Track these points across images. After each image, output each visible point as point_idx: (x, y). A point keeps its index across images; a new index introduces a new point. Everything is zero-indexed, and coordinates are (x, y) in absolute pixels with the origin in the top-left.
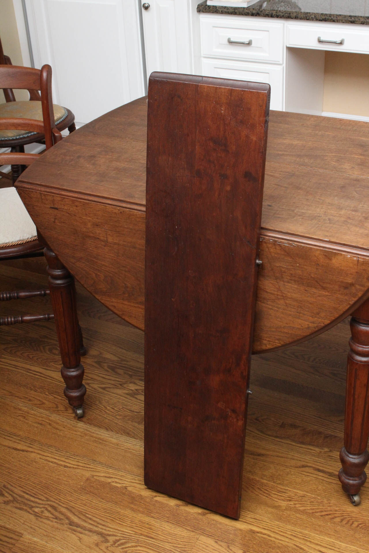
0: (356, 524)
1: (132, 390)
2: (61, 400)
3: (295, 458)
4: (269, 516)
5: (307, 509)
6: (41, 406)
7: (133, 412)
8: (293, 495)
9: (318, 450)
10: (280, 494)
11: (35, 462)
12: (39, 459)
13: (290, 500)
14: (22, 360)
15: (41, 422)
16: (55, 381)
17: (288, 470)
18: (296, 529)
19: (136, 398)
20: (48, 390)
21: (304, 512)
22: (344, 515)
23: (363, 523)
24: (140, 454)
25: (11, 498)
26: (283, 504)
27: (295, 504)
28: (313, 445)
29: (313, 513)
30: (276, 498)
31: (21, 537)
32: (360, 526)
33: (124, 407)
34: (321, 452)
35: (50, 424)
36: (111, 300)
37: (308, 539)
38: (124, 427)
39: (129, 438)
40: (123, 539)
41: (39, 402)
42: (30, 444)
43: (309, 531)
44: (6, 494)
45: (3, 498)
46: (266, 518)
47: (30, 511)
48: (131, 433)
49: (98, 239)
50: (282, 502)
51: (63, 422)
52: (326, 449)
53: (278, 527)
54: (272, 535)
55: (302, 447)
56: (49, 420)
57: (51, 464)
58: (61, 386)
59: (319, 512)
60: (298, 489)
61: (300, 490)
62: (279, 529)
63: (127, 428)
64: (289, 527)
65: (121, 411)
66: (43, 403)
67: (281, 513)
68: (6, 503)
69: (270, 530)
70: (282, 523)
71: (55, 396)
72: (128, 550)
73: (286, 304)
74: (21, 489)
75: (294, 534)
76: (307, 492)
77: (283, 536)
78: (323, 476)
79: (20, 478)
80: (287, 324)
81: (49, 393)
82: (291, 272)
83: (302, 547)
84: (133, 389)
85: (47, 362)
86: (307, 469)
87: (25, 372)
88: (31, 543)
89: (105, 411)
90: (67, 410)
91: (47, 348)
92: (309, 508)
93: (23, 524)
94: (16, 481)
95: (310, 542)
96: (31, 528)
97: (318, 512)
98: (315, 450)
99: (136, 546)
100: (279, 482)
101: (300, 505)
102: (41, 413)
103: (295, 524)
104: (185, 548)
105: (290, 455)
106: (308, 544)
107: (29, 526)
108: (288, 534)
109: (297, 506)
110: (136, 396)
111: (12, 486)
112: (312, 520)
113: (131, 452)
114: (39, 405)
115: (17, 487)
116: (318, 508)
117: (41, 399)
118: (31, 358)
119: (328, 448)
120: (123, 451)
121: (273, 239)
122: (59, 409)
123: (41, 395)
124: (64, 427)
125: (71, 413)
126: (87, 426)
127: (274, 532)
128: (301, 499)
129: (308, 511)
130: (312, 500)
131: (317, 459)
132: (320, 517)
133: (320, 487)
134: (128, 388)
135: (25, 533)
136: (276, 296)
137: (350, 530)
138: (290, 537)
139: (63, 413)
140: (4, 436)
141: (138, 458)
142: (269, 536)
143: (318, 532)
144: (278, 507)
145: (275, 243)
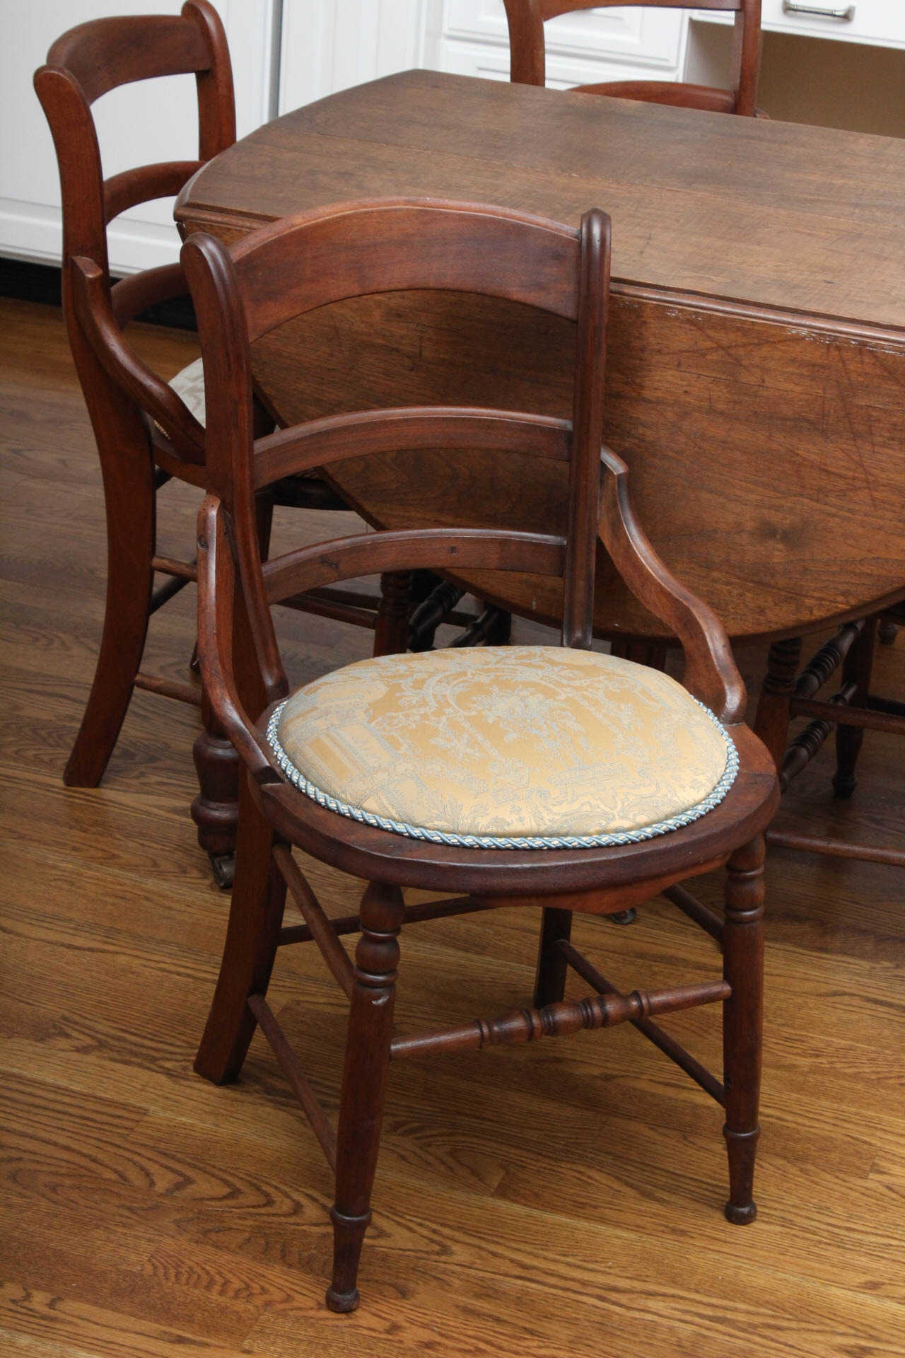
2: (162, 850)
3: (812, 977)
4: (772, 1083)
5: (864, 1072)
6: (110, 861)
8: (822, 1045)
9: (866, 965)
10: (790, 1044)
11: (132, 973)
12: (142, 968)
13: (817, 1056)
14: (24, 765)
15: (120, 894)
16: (133, 812)
17: (799, 1000)
18: (844, 1107)
21: (856, 1077)
25: (89, 1041)
26: (805, 1062)
27: (832, 1063)
28: (853, 955)
29: (879, 1079)
30: (780, 1051)
31: (145, 1114)
34: (874, 968)
35: (147, 899)
36: (407, 514)
37: (879, 1126)
40: (415, 1122)
42: (106, 937)
43: (877, 1112)
44: (75, 1034)
45: (69, 1041)
47: (152, 1066)
49: (397, 350)
50: (798, 1058)
51: (183, 895)
52: (886, 964)
53: (800, 1103)
54: (789, 1117)
55: (823, 958)
56: (142, 890)
57: (178, 977)
59: (895, 1077)
60: (832, 1035)
61: (837, 1037)
62: (804, 1108)
64: (827, 1104)
66: (114, 856)
67: (801, 1079)
68: (85, 1050)
70: (806, 1096)
71: (142, 842)
72: (435, 1141)
73: (872, 500)
74: (114, 1025)
75: (841, 1117)
76: (857, 1041)
77: (816, 1119)
78: (888, 1013)
79: (102, 1002)
80: (869, 551)
81: (124, 837)
82: (895, 419)
83: (866, 1139)
86: (847, 999)
88: (175, 1126)
90: (184, 872)
92: (868, 1070)
93: (142, 1090)
94: (93, 1009)
95: (884, 1130)
96: (167, 1098)
97: (891, 1078)
98: (859, 965)
99: (452, 1134)
100: (780, 1021)
101: (842, 1065)
102: (116, 876)
103: (841, 1099)
104: (577, 1138)
105: (799, 972)
106: (879, 1133)
107: (158, 1095)
108: (827, 1116)
109: (838, 1066)
111: (86, 1018)
112: (880, 1091)
114: (105, 859)
115: (100, 1020)
116: (890, 1071)
117: (105, 848)
118: (47, 761)
119: (890, 961)
121: (859, 339)
122: (162, 869)
123: (103, 838)
125: (199, 878)
128: (843, 1053)
129: (867, 1076)
130: (873, 1055)
131: (865, 980)
132: (898, 1087)
133: (886, 1032)
135: (153, 1108)
136: (850, 481)
138: (832, 1121)
139: (175, 876)
140: (28, 920)
143: (900, 1114)
144: (791, 1068)
145: (862, 347)
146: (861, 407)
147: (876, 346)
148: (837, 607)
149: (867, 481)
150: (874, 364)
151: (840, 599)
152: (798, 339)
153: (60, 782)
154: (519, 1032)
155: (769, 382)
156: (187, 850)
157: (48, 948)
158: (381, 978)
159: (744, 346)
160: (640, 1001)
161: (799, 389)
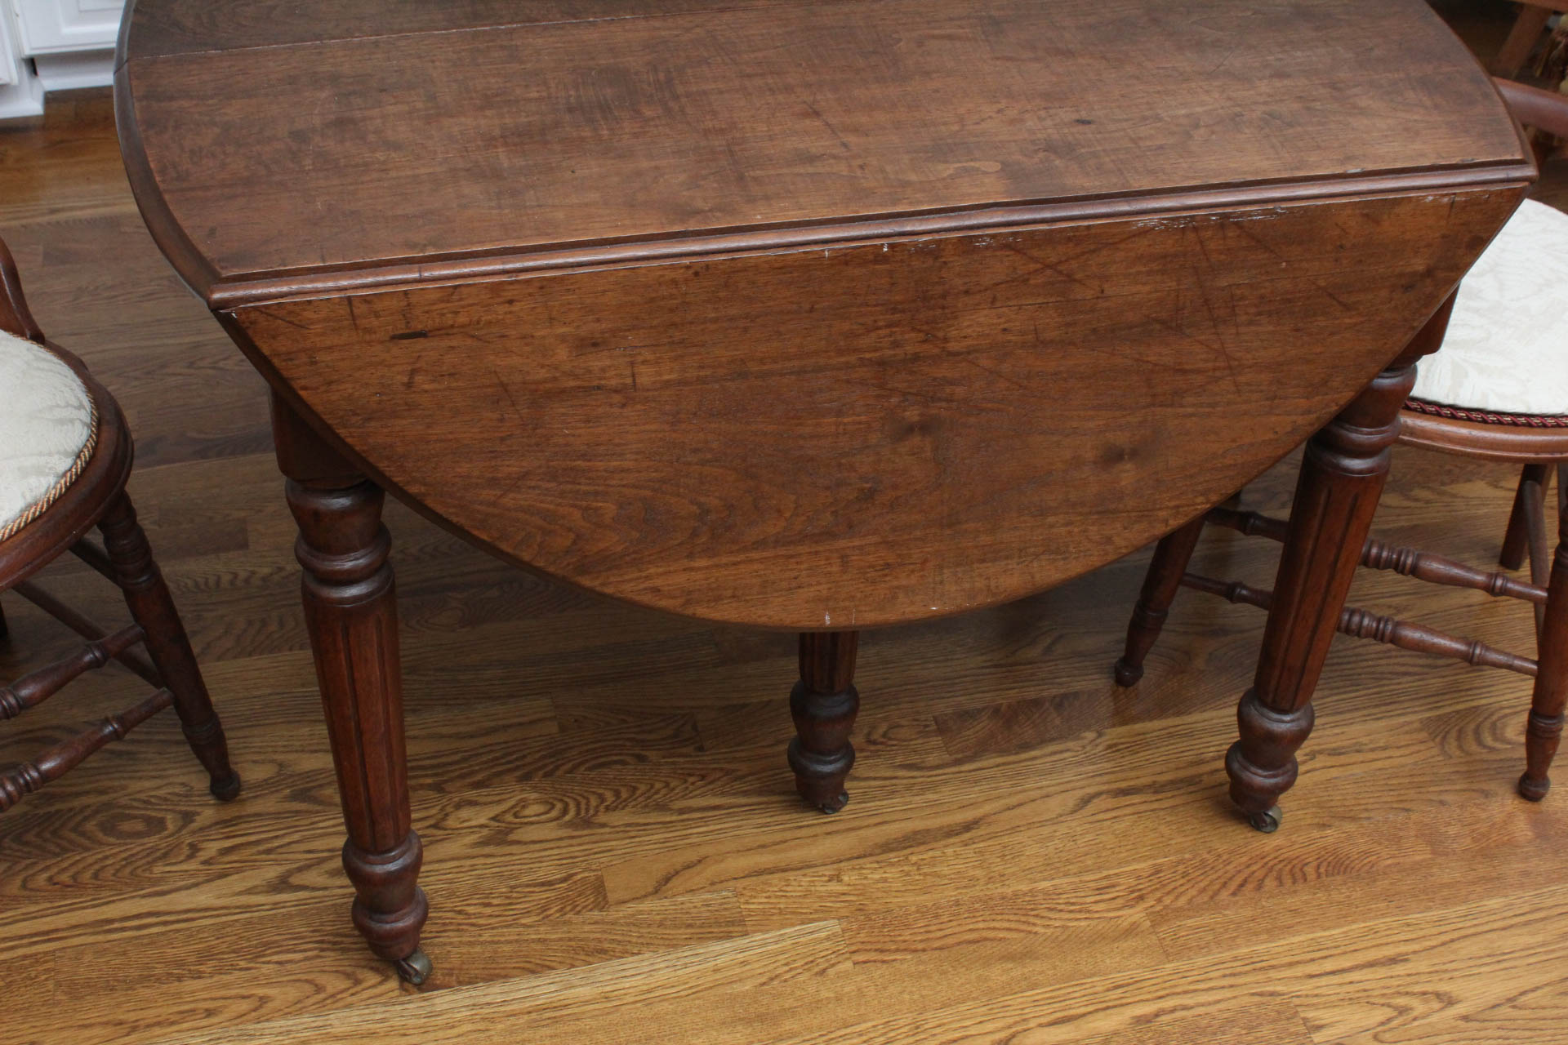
0: (1309, 870)
1: (482, 826)
2: (306, 959)
3: (1047, 791)
4: (1137, 962)
5: (1194, 897)
6: (263, 1011)
7: (550, 883)
8: (1132, 882)
9: (1072, 746)
10: (1105, 897)
13: (1140, 899)
14: (49, 905)
16: (225, 915)
17: (1063, 830)
18: (1217, 957)
19: (518, 842)
20: (234, 952)
21: (1192, 909)
22: (1272, 867)
23: (1321, 862)
24: (691, 988)
26: (1136, 915)
27: (1159, 900)
28: (1052, 740)
29: (1211, 899)
30: (1107, 911)
32: (1322, 870)
33: (513, 883)
34: (1083, 748)
37: (1264, 965)
38: (570, 940)
39: (615, 962)
41: (244, 1006)
46: (1137, 969)
48: (606, 946)
50: (1128, 912)
51: (383, 1020)
52: (1088, 735)
53: (1180, 975)
54: (1188, 1002)
55: (1035, 758)
58: (261, 918)
59: (1221, 889)
60: (1128, 863)
62: (1190, 979)
63: (582, 936)
64: (1202, 961)
65: (516, 898)
66: (263, 1000)
67: (1154, 939)
69: (1174, 994)
70: (1177, 961)
71: (275, 958)
73: (1236, 386)
76: (1153, 858)
78: (1145, 802)
80: (1234, 441)
81: (250, 960)
82: (1263, 291)
83: (1270, 989)
84: (483, 821)
85: (139, 871)
86: (1098, 804)
87: (100, 938)
89: (473, 925)
90: (357, 982)
91: (90, 826)
92: (1193, 893)
97: (1218, 891)
101: (1170, 898)
102: (289, 1032)
103: (1207, 948)
109: (1166, 902)
110: (512, 837)
112: (1224, 915)
113: (664, 999)
114: (255, 1011)
116: (1211, 882)
117: (244, 992)
118: (71, 882)
120: (639, 1005)
121: (1219, 211)
122: (330, 990)
123: (228, 977)
124: (405, 1035)
125: (381, 983)
126: (467, 994)
127: (1186, 992)
128: (1156, 881)
129: (1200, 900)
130: (1180, 869)
131: (1089, 769)
132: (1233, 900)
133: (1165, 832)
134: (465, 824)
136: (1210, 373)
137: (1315, 894)
138: (1224, 983)
139: (353, 995)
141: (697, 1002)
142: (1185, 1008)
143: (1265, 937)
144: (1133, 931)
145: (1226, 221)
146: (1223, 289)
147: (1243, 214)
148: (1196, 509)
149: (1229, 368)
150: (1239, 236)
151: (1200, 499)
152: (1145, 232)
155: (1110, 290)
156: (335, 943)
159: (1078, 256)
161: (1147, 288)
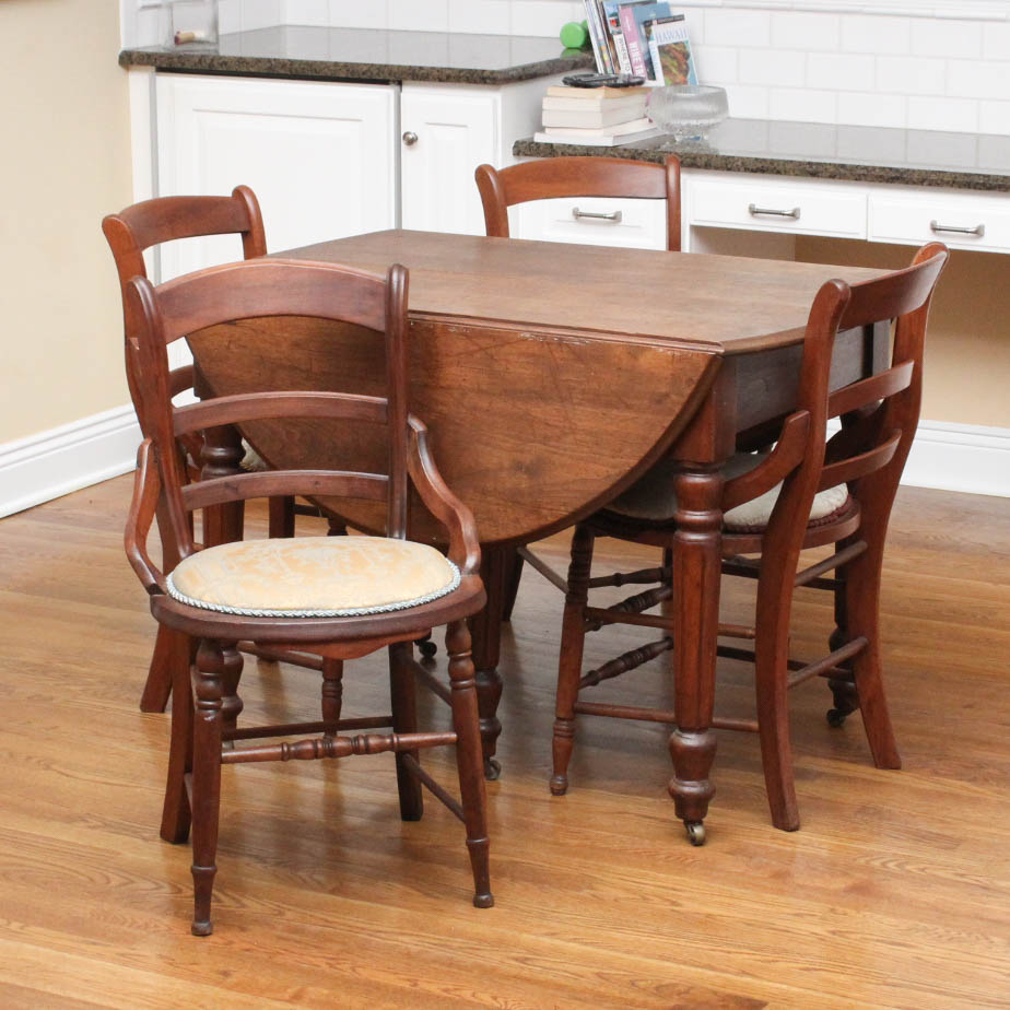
43: (608, 864)
44: (92, 821)
45: (86, 823)
49: (297, 368)
50: (572, 840)
54: (546, 865)
55: (622, 797)
60: (603, 831)
61: (606, 831)
62: (560, 862)
64: (577, 859)
67: (567, 849)
73: (575, 441)
80: (576, 475)
82: (584, 386)
129: (614, 848)
136: (561, 429)
137: (677, 865)
138: (576, 867)
142: (541, 866)
143: (624, 865)
144: (562, 845)
145: (561, 341)
146: (564, 381)
147: (569, 340)
149: (571, 428)
150: (568, 352)
151: (563, 508)
152: (525, 340)
153: (139, 710)
154: (308, 751)
155: (512, 369)
157: (93, 784)
158: (210, 703)
159: (495, 347)
160: (392, 739)
161: (528, 372)
